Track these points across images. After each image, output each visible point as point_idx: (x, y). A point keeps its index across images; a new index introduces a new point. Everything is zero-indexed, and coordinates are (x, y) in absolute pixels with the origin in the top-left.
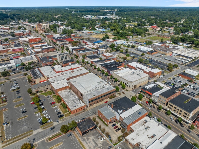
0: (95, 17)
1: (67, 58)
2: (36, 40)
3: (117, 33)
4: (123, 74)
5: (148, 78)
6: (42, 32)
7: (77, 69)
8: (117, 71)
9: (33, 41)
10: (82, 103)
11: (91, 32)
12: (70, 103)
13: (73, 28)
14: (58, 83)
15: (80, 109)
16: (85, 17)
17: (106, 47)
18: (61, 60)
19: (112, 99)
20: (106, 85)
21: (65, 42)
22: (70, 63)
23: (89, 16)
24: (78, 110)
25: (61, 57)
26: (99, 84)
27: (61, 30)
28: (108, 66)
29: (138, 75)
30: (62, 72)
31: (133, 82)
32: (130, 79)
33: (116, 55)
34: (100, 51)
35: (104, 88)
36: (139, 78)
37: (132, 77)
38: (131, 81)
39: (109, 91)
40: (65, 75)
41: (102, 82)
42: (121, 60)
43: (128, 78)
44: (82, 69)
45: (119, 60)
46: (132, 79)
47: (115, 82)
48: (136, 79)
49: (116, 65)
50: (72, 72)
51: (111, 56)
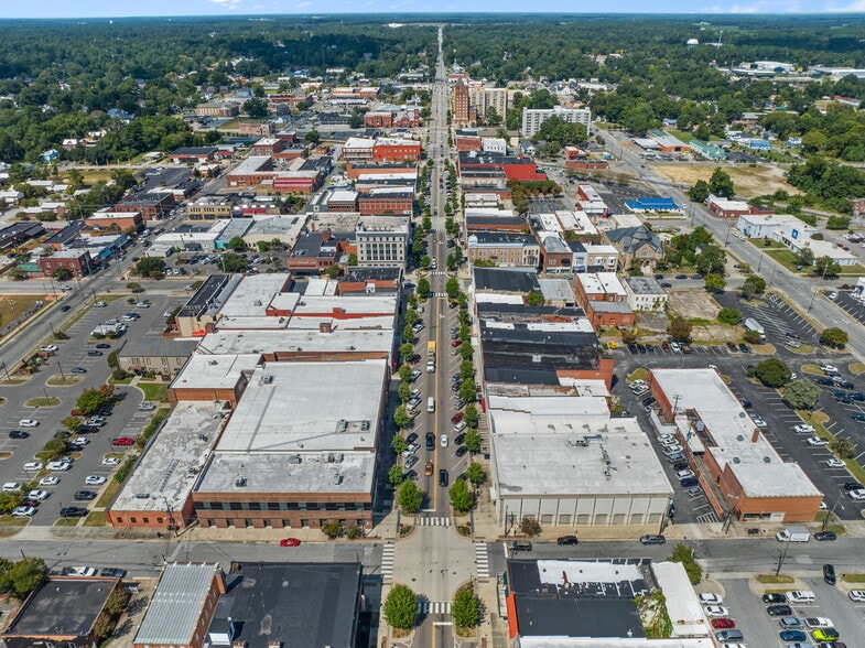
0: (800, 69)
1: (395, 258)
2: (398, 154)
3: (808, 174)
4: (542, 424)
5: (661, 506)
6: (463, 123)
7: (365, 319)
8: (533, 392)
9: (387, 155)
10: (179, 496)
11: (678, 149)
12: (148, 472)
13: (615, 117)
14: (215, 363)
15: (152, 520)
16: (746, 67)
17: (635, 241)
18: (365, 259)
19: (338, 539)
20: (355, 449)
21: (488, 181)
22: (371, 285)
23: (768, 66)
24: (139, 520)
25: (368, 246)
26: (336, 433)
27: (541, 120)
28: (521, 347)
29: (608, 463)
30: (286, 318)
31: (518, 493)
32: (522, 471)
33: (651, 297)
34: (586, 258)
35: (331, 465)
36: (587, 488)
37: (556, 463)
38: (515, 484)
39: (330, 490)
40: (283, 337)
41: (363, 429)
42: (656, 333)
43: (519, 460)
44: (379, 328)
45: (651, 330)
46: (532, 477)
47: (468, 452)
48: (567, 483)
49: (565, 357)
50: (322, 331)
51: (611, 299)
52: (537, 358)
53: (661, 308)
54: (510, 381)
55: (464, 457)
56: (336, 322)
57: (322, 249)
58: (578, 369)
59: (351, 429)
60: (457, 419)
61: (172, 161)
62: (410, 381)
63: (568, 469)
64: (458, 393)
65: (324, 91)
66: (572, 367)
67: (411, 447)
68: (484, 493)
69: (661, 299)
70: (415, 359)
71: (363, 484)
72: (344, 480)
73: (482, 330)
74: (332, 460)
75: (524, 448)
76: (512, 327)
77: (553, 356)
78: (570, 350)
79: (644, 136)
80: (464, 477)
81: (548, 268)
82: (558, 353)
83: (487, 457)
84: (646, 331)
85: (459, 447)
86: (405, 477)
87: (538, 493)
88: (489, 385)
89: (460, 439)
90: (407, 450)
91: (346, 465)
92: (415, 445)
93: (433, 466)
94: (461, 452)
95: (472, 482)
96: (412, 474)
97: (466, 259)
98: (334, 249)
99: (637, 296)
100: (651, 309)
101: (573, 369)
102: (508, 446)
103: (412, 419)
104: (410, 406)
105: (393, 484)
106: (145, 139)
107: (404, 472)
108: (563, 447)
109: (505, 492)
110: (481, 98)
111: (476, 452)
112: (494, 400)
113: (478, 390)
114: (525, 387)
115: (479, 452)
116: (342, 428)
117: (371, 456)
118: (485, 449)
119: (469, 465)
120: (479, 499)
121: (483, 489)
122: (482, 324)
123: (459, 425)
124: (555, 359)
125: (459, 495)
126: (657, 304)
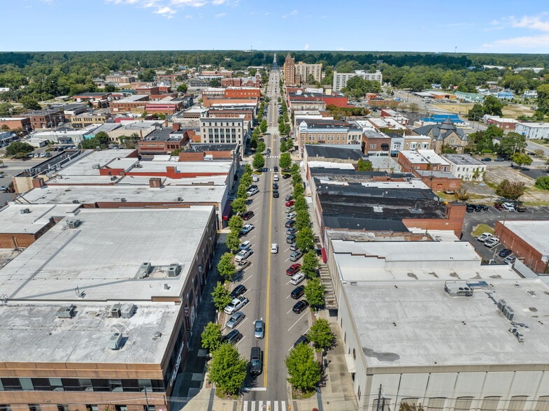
1: (234, 141)
2: (243, 96)
11: (447, 96)
18: (207, 142)
22: (209, 156)
26: (135, 279)
27: (347, 79)
28: (359, 199)
29: (511, 317)
30: (119, 177)
31: (394, 364)
32: (393, 331)
33: (471, 167)
34: (402, 143)
35: (115, 321)
36: (496, 354)
37: (437, 318)
38: (385, 349)
39: (101, 359)
40: (111, 191)
41: (171, 274)
42: (483, 197)
43: (384, 314)
44: (212, 184)
45: (477, 194)
46: (408, 339)
47: (308, 309)
48: (463, 347)
49: (408, 208)
50: (152, 185)
51: (435, 168)
52: (378, 209)
53: (480, 179)
54: (353, 227)
55: (303, 314)
56: (169, 180)
57: (171, 136)
58: (425, 218)
59: (155, 274)
60: (293, 270)
61: (76, 100)
62: (241, 234)
63: (456, 326)
64: (294, 245)
65: (196, 74)
66: (419, 216)
67: (236, 301)
68: (334, 362)
69: (480, 170)
70: (249, 215)
71: (153, 350)
72: (128, 343)
73: (317, 185)
74: (117, 313)
75: (387, 299)
76: (346, 184)
77: (396, 208)
78: (411, 203)
79: (420, 91)
80: (305, 340)
81: (369, 152)
82: (399, 205)
83: (334, 312)
84: (473, 195)
85: (297, 301)
86: (223, 340)
87: (424, 363)
88: (329, 232)
89: (298, 292)
90: (231, 305)
91: (137, 320)
92: (242, 299)
93: (264, 326)
94: (299, 308)
95: (317, 346)
96: (236, 336)
97: (297, 148)
98: (182, 136)
99: (458, 166)
100: (471, 179)
101: (419, 218)
102: (365, 296)
103: (241, 271)
104: (238, 257)
105: (208, 350)
106: (59, 88)
107: (225, 333)
108: (439, 297)
109: (374, 362)
110: (303, 70)
111: (319, 307)
112: (338, 245)
113: (317, 240)
114: (372, 234)
115: (323, 307)
116: (143, 272)
117: (175, 308)
118: (331, 302)
119: (310, 324)
120: (327, 371)
121: (332, 357)
122: (317, 181)
123: (296, 277)
124: (397, 210)
125: (301, 367)
126: (476, 175)
